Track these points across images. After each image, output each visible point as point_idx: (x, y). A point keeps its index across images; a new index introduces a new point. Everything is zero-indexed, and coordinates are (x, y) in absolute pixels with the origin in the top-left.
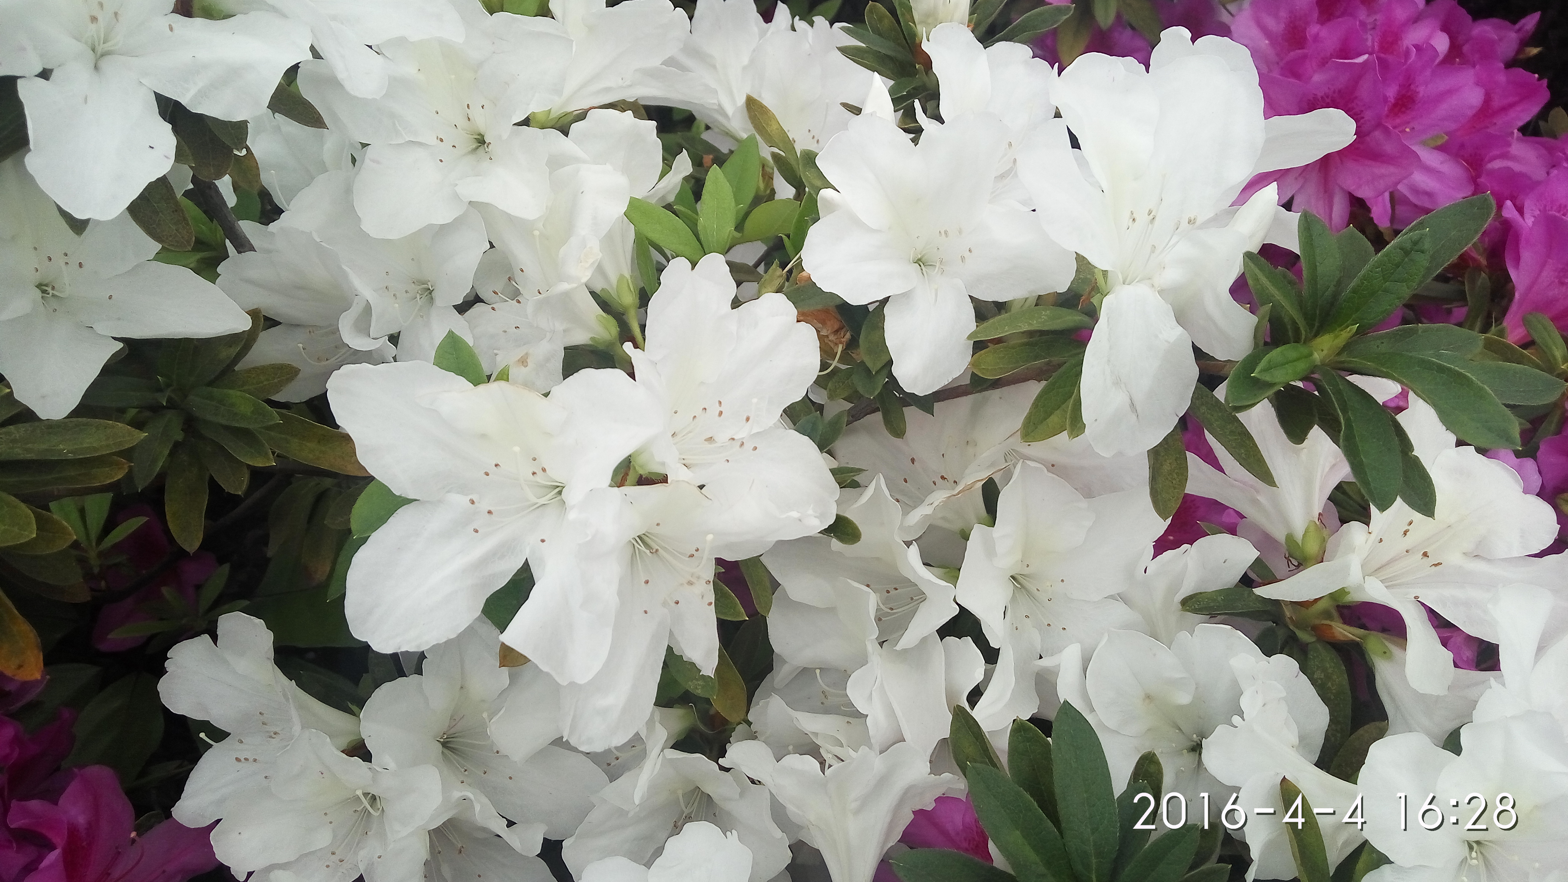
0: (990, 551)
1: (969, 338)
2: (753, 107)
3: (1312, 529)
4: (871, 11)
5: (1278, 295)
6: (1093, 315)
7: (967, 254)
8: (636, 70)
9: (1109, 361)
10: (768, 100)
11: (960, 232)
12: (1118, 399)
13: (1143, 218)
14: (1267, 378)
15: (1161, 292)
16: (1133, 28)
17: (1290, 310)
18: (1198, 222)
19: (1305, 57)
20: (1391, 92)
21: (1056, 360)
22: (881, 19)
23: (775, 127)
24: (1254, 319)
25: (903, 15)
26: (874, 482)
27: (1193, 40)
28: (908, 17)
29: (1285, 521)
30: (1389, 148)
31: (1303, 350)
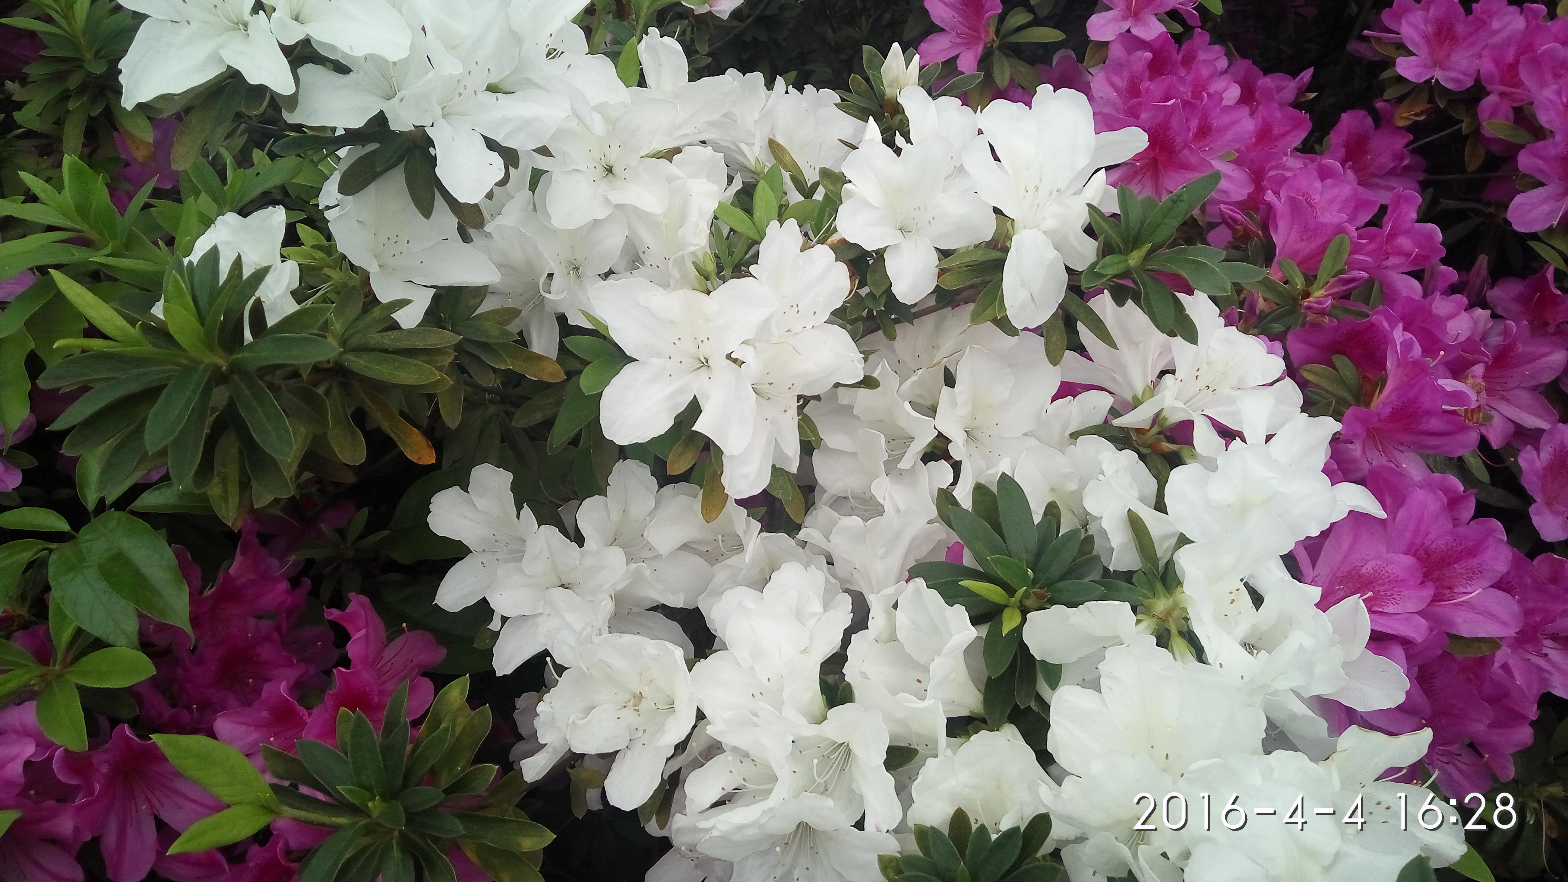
0: (954, 404)
1: (937, 267)
2: (774, 146)
3: (1147, 389)
4: (852, 80)
5: (1110, 231)
6: (1006, 250)
7: (932, 220)
8: (704, 122)
9: (1017, 273)
10: (780, 140)
11: (926, 209)
12: (1024, 294)
13: (1032, 190)
14: (1103, 272)
15: (1045, 233)
16: (1023, 88)
17: (1116, 238)
18: (1062, 190)
19: (1140, 104)
20: (1194, 124)
21: (987, 278)
22: (859, 85)
23: (788, 158)
24: (1095, 243)
25: (875, 82)
26: (880, 365)
27: (1055, 91)
28: (879, 82)
29: (1131, 387)
30: (1194, 160)
31: (1123, 258)
